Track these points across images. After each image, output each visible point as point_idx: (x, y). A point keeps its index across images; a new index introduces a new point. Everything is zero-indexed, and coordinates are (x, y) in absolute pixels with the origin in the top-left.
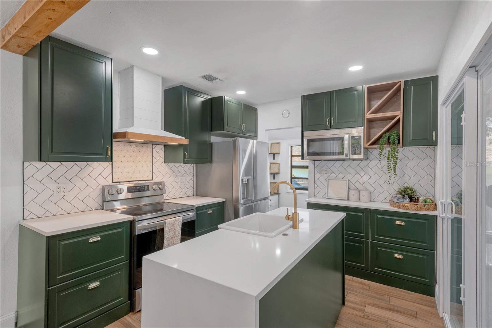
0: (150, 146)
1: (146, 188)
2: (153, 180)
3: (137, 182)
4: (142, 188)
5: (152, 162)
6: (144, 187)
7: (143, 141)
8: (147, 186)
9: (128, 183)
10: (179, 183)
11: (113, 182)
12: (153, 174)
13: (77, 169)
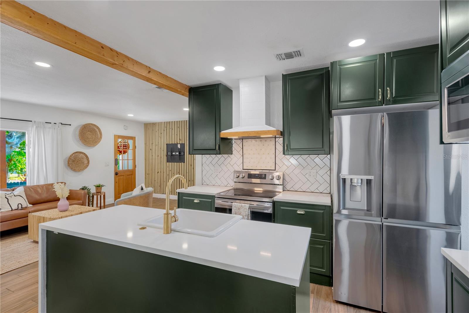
0: (273, 139)
1: (263, 176)
2: (275, 170)
3: (261, 171)
4: (260, 176)
5: (275, 154)
6: (262, 176)
7: (237, 137)
8: (264, 175)
9: (254, 171)
10: (307, 176)
11: (243, 169)
12: (276, 165)
13: (223, 159)
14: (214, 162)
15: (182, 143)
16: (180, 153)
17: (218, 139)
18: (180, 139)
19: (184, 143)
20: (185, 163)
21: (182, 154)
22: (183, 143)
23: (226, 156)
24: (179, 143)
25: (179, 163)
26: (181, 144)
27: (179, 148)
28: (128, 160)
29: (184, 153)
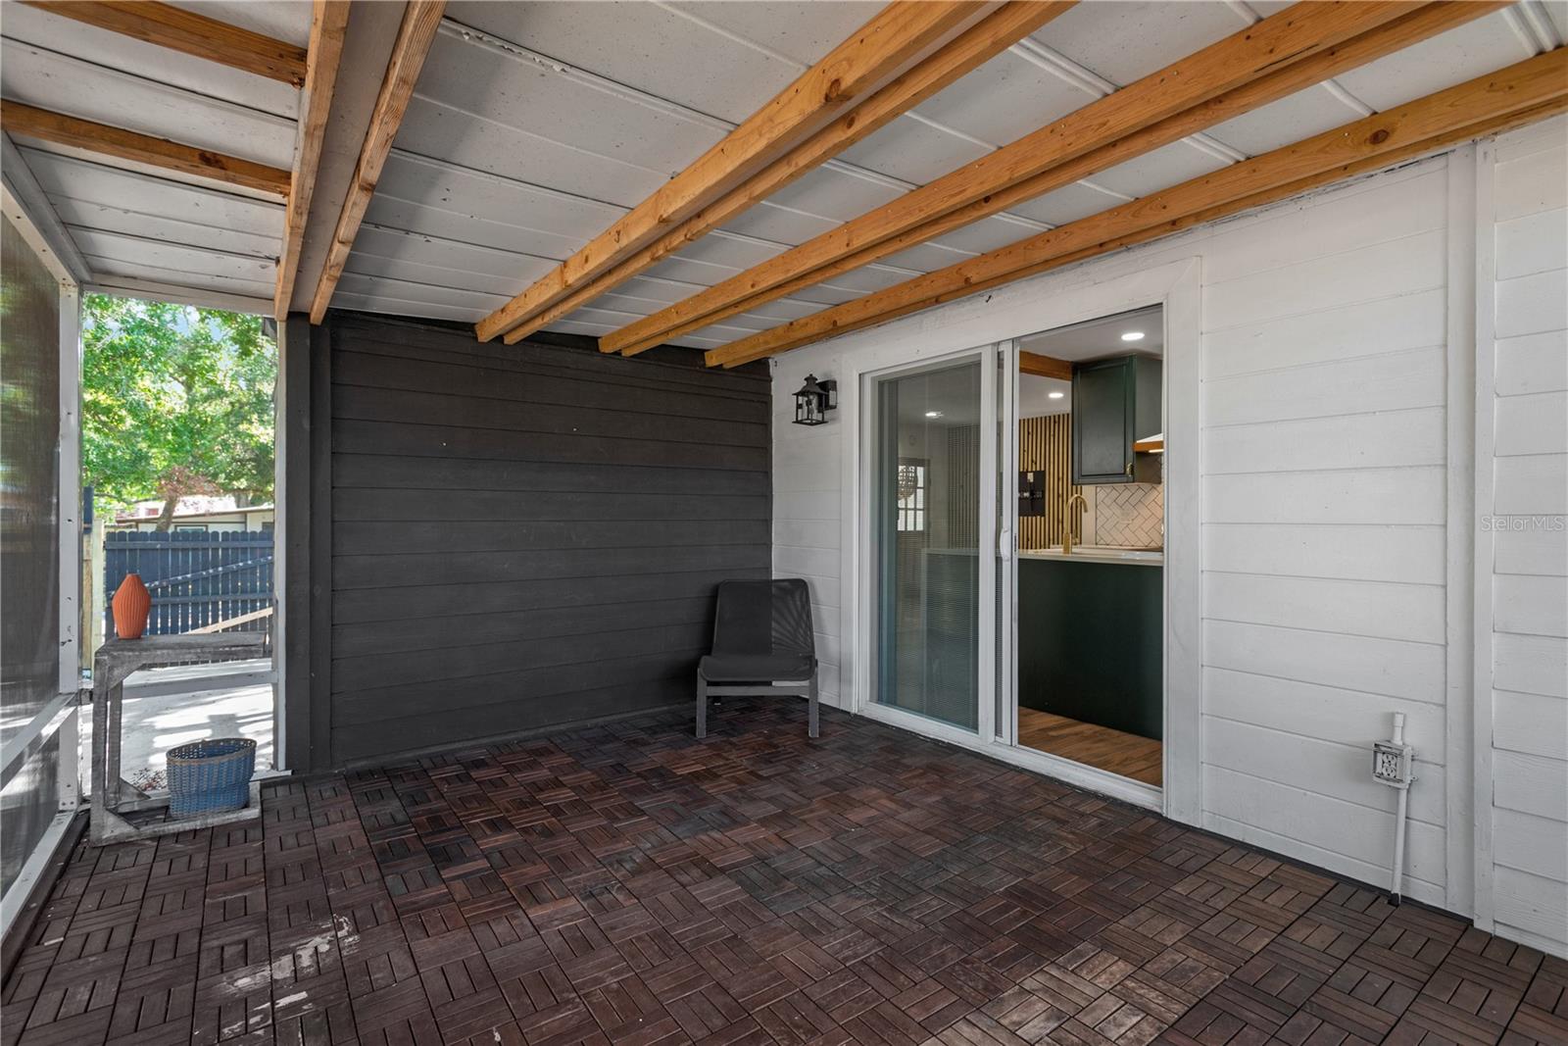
13: (1140, 493)
14: (1120, 501)
15: (1038, 469)
16: (1032, 494)
17: (1130, 453)
18: (1032, 461)
19: (1043, 469)
20: (1044, 516)
21: (1038, 495)
22: (1040, 471)
23: (1146, 486)
24: (1030, 470)
25: (1030, 518)
26: (1036, 473)
27: (1032, 481)
28: (915, 509)
29: (1044, 492)
